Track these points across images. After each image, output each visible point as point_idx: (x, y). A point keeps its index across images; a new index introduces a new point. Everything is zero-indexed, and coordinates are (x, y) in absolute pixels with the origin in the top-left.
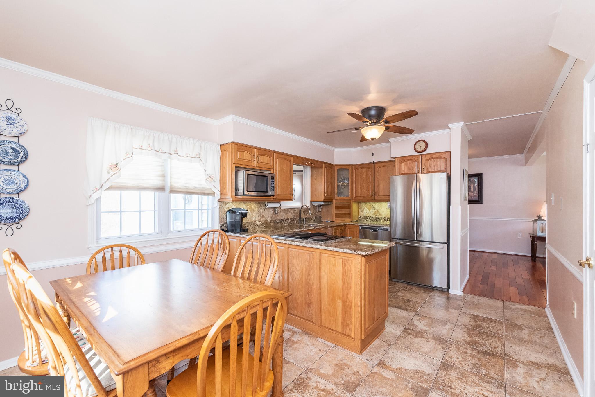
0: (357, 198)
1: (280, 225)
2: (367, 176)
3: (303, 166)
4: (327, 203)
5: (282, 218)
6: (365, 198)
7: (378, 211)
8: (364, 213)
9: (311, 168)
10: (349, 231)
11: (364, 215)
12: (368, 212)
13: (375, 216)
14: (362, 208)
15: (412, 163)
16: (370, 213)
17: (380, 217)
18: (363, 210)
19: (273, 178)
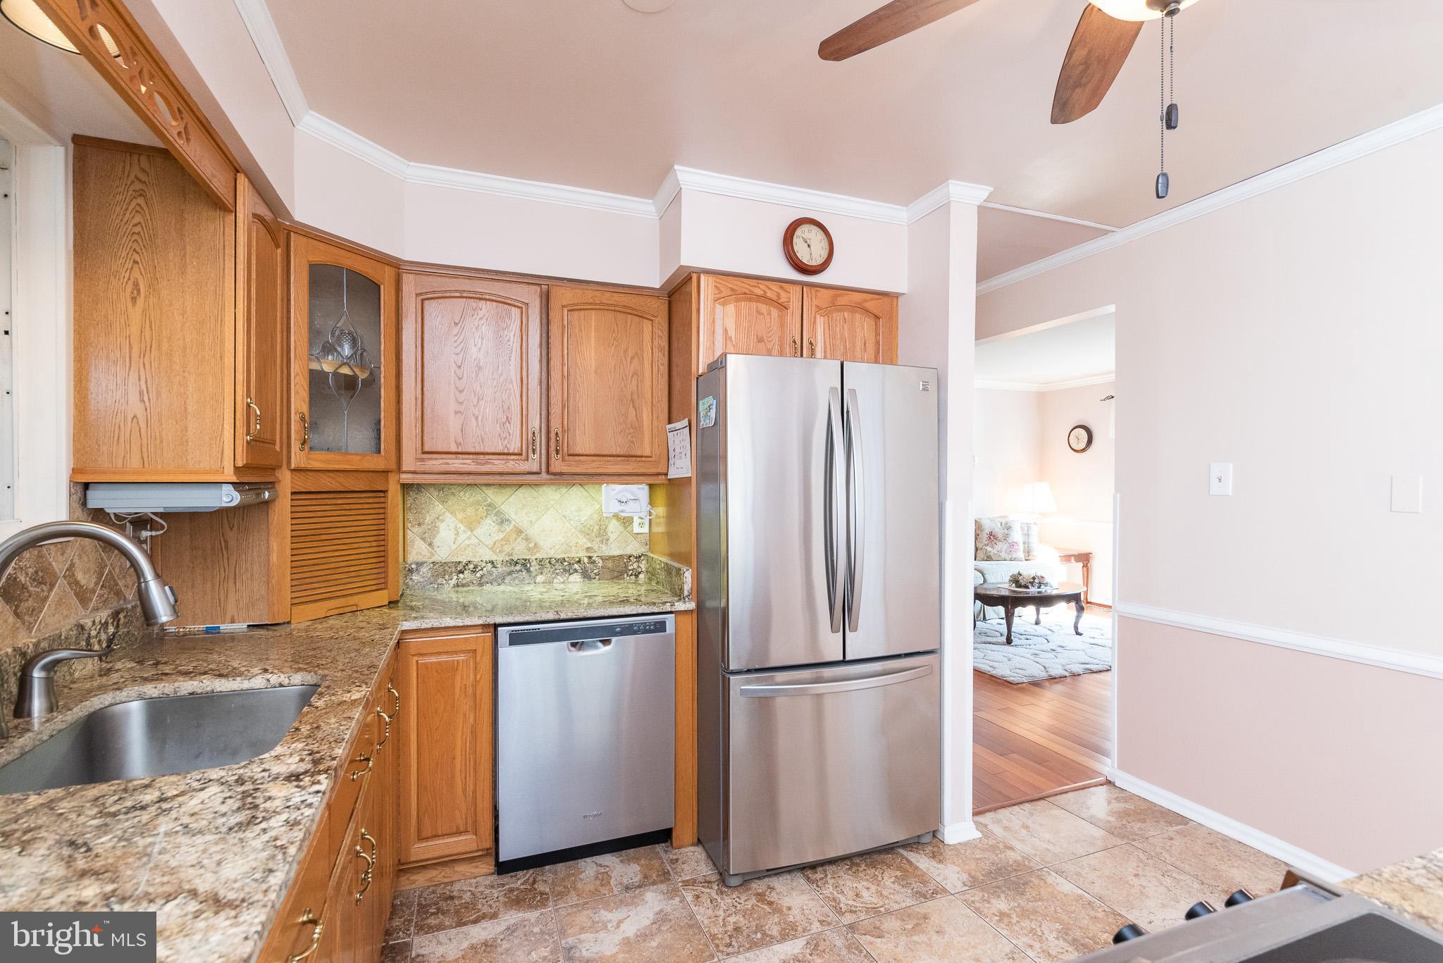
0: (434, 465)
7: (521, 532)
8: (437, 542)
11: (442, 554)
12: (463, 537)
13: (503, 557)
14: (428, 519)
15: (769, 314)
16: (474, 541)
17: (533, 558)
18: (434, 529)
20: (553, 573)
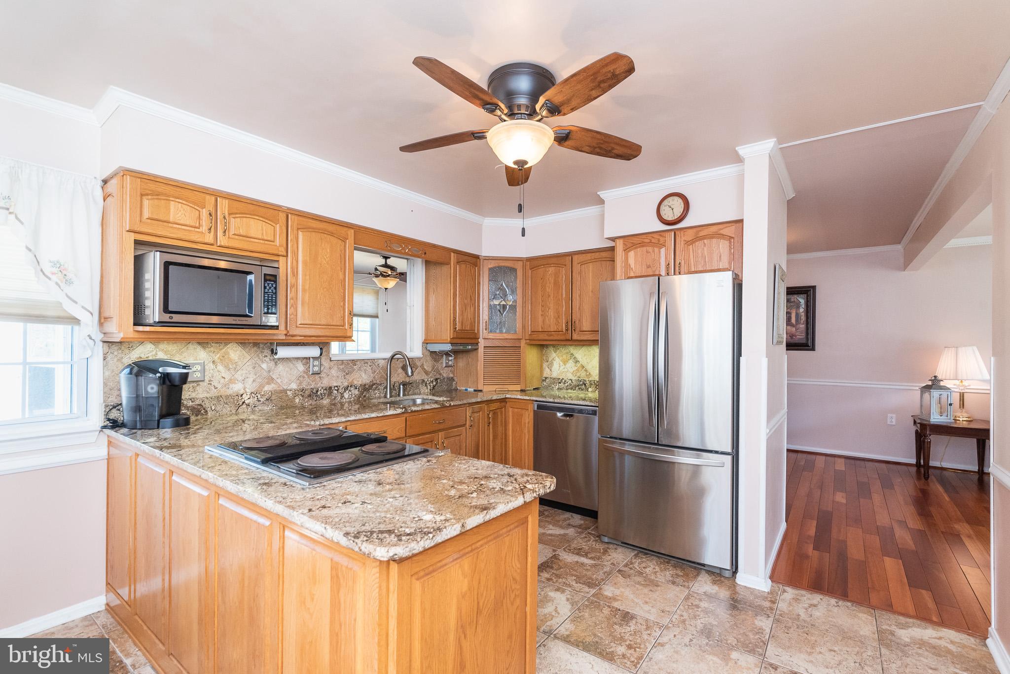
0: (535, 337)
1: (326, 402)
2: (557, 284)
3: (407, 259)
4: (461, 347)
5: (335, 384)
6: (551, 335)
7: (584, 367)
8: (553, 369)
9: (428, 263)
10: (513, 412)
11: (555, 375)
12: (562, 368)
13: (576, 378)
14: (550, 360)
15: (654, 251)
16: (566, 370)
17: (587, 379)
18: (552, 364)
19: (272, 278)
20: (596, 387)
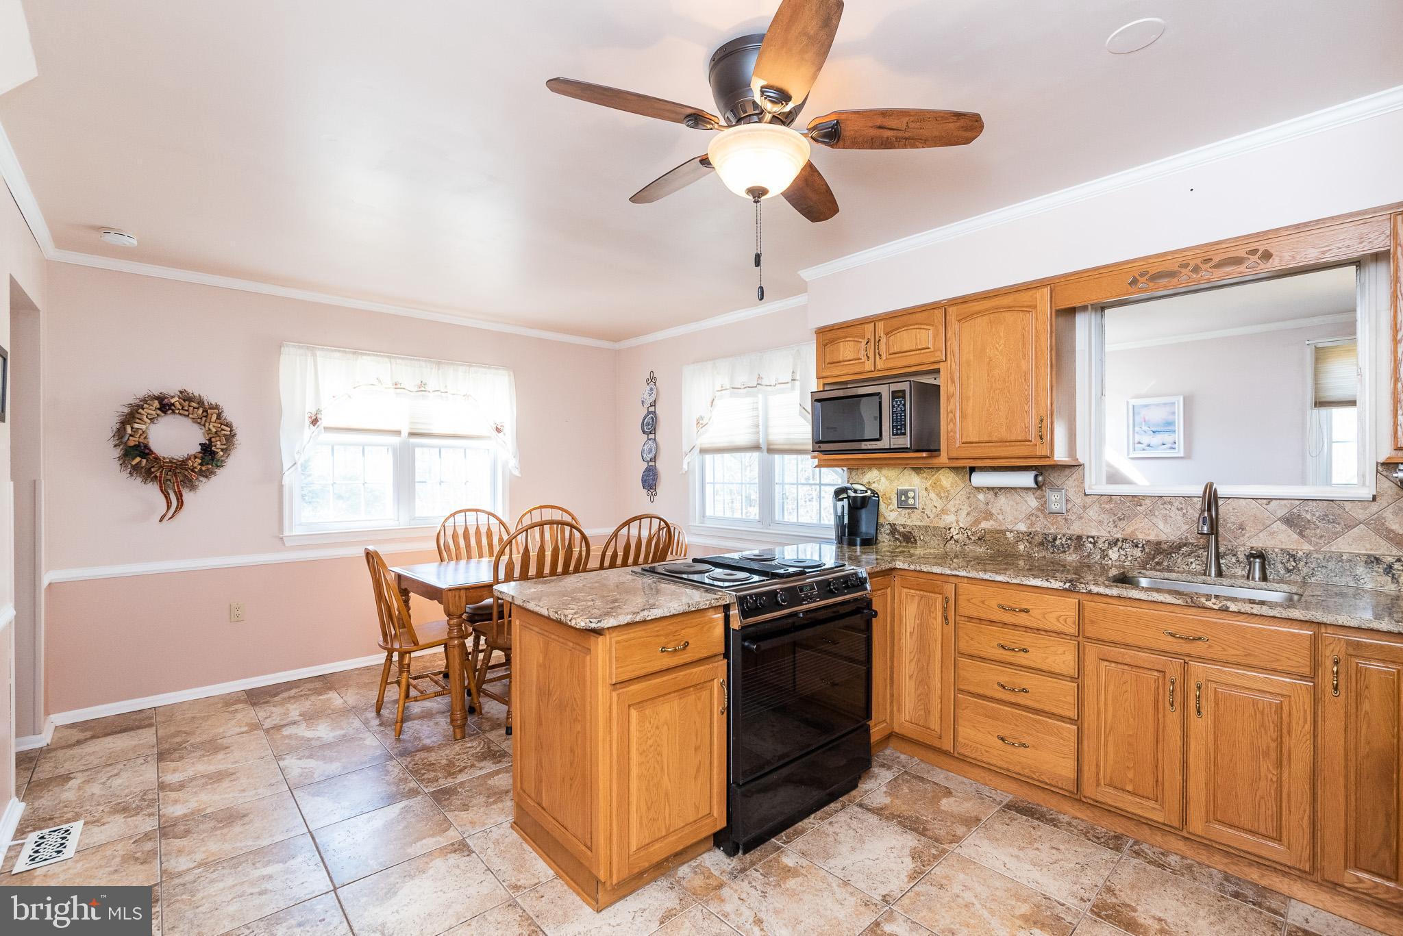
1: (1071, 558)
5: (1093, 533)
19: (900, 394)
